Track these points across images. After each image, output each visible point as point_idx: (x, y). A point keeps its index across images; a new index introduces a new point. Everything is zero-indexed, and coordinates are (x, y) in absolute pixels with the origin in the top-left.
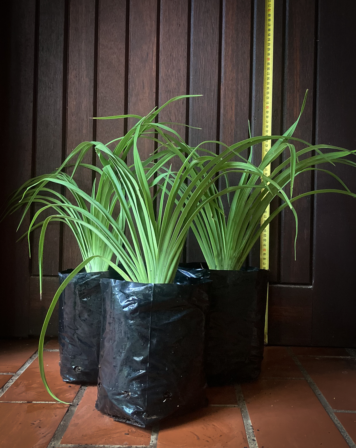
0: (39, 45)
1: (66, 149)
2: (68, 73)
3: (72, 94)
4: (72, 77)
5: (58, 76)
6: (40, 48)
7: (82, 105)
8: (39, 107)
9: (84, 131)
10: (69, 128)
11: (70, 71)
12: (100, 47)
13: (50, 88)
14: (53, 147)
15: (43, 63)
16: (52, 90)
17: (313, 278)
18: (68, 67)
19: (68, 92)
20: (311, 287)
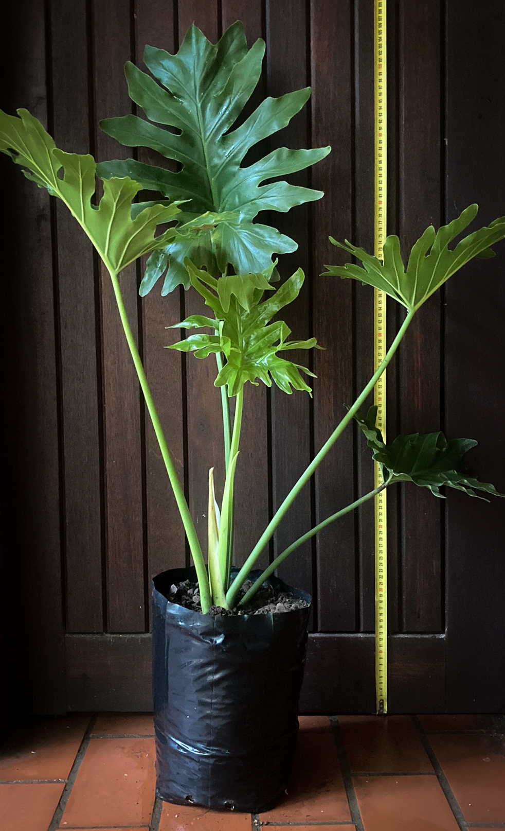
0: (60, 320)
1: (105, 461)
2: (103, 358)
3: (110, 387)
4: (109, 363)
5: (89, 363)
6: (62, 324)
7: (124, 402)
8: (65, 406)
9: (129, 437)
10: (108, 433)
11: (106, 356)
12: (146, 321)
13: (80, 379)
14: (87, 459)
15: (68, 346)
16: (83, 382)
17: (447, 624)
18: (103, 350)
19: (104, 384)
20: (443, 636)
